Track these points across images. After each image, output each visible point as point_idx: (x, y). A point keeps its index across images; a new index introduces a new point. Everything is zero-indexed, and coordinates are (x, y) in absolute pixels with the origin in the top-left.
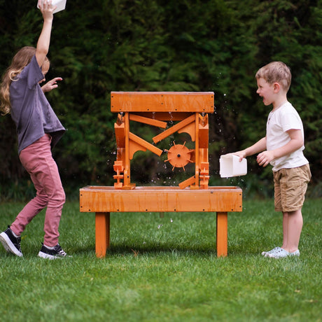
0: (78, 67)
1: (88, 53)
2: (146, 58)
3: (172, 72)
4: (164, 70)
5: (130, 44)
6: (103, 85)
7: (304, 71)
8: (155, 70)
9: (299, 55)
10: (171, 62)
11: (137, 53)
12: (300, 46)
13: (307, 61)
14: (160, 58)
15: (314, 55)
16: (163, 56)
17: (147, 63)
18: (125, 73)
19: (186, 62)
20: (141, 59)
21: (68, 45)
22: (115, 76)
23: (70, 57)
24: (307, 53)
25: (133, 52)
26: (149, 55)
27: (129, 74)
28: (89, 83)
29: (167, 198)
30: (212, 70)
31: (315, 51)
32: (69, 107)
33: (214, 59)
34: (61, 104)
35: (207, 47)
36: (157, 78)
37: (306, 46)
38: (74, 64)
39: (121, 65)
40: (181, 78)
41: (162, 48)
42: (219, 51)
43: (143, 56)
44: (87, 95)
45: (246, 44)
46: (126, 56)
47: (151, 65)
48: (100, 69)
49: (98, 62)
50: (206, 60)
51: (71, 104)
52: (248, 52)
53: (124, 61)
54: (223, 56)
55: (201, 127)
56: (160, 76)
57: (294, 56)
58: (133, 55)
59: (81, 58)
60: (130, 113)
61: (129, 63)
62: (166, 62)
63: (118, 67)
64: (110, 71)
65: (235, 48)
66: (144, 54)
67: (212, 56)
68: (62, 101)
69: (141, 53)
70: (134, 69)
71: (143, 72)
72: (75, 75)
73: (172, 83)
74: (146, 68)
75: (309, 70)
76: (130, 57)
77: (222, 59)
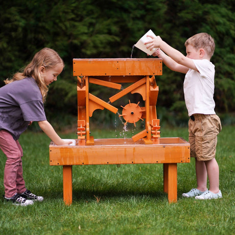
0: (22, 23)
1: (30, 12)
2: (77, 16)
3: (98, 26)
4: (91, 25)
5: (63, 4)
6: (43, 38)
7: (204, 25)
8: (84, 25)
9: (200, 12)
10: (97, 18)
11: (70, 11)
12: (200, 5)
13: (206, 17)
14: (88, 15)
15: (212, 11)
16: (90, 13)
17: (78, 19)
18: (61, 28)
19: (109, 18)
20: (73, 16)
21: (14, 5)
22: (52, 30)
23: (15, 15)
24: (206, 10)
25: (66, 10)
26: (79, 13)
27: (64, 28)
28: (31, 36)
29: (125, 152)
30: (130, 25)
31: (212, 9)
32: (15, 56)
33: (131, 15)
34: (9, 54)
35: (126, 6)
36: (86, 31)
37: (205, 5)
38: (19, 21)
39: (57, 21)
40: (106, 31)
41: (90, 7)
42: (135, 9)
43: (75, 14)
44: (29, 46)
45: (157, 3)
46: (61, 14)
47: (81, 20)
48: (40, 24)
49: (38, 19)
50: (125, 16)
51: (17, 53)
52: (159, 9)
53: (59, 18)
54: (138, 13)
55: (152, 89)
56: (88, 29)
57: (196, 12)
58: (66, 13)
59: (25, 16)
60: (90, 77)
61: (63, 20)
62: (93, 18)
63: (55, 23)
64: (48, 26)
65: (149, 7)
66: (76, 11)
67: (130, 13)
68: (10, 51)
69: (73, 11)
70: (68, 24)
71: (74, 26)
72: (20, 30)
73: (98, 35)
74: (77, 24)
75: (207, 24)
76: (64, 14)
77: (139, 16)
